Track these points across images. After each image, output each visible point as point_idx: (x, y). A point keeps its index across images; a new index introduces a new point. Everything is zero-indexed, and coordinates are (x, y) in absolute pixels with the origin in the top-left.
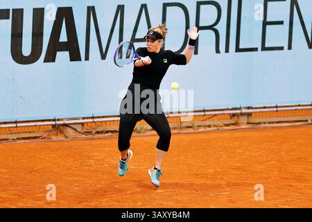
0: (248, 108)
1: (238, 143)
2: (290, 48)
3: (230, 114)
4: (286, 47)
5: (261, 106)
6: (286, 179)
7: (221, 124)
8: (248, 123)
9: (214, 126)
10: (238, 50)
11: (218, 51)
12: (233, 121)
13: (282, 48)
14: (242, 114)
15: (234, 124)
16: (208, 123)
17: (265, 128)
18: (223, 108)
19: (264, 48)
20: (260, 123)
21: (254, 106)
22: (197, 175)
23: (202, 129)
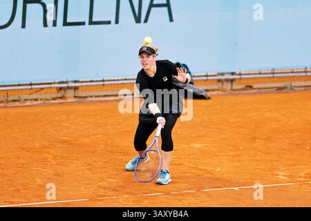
0: (75, 82)
1: (64, 116)
2: (117, 22)
3: (57, 88)
4: (113, 21)
5: (88, 80)
6: (112, 152)
7: (48, 97)
8: (75, 97)
9: (41, 99)
10: (65, 24)
11: (45, 25)
12: (60, 95)
13: (109, 23)
14: (69, 88)
15: (61, 98)
16: (34, 96)
17: (91, 102)
18: (50, 82)
19: (91, 23)
20: (86, 97)
21: (81, 80)
22: (23, 148)
23: (28, 103)
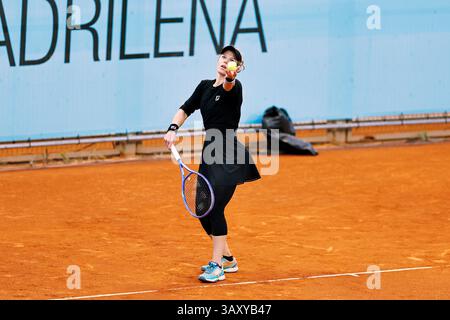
0: (137, 134)
1: (123, 180)
2: (192, 53)
3: (113, 142)
4: (187, 52)
5: (154, 131)
6: (187, 227)
7: (101, 155)
8: (137, 154)
9: (92, 158)
10: (123, 56)
11: (96, 58)
12: (117, 152)
13: (181, 54)
14: (128, 142)
15: (118, 155)
16: (83, 154)
17: (159, 160)
18: (103, 134)
19: (158, 54)
20: (152, 154)
21: (144, 131)
22: (69, 223)
23: (75, 163)
